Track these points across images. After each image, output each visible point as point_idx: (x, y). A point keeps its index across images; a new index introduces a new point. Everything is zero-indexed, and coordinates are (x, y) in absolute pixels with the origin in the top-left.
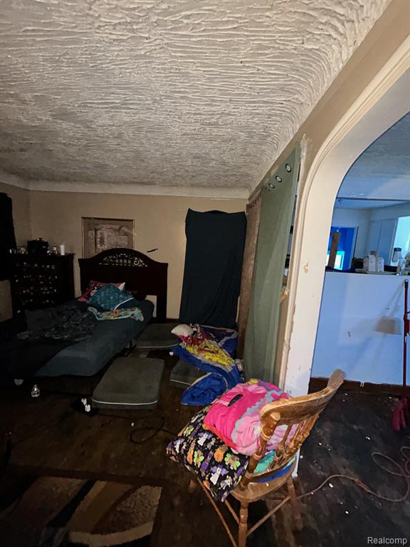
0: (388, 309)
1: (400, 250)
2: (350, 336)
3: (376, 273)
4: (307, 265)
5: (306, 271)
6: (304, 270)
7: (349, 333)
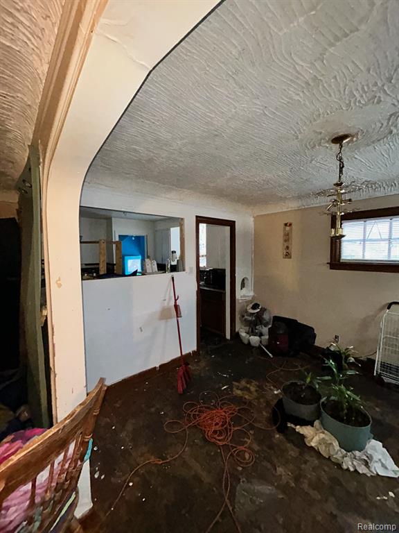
0: (165, 300)
1: (175, 252)
2: (141, 331)
3: (153, 273)
4: (59, 279)
5: (60, 286)
6: (56, 285)
7: (140, 328)
